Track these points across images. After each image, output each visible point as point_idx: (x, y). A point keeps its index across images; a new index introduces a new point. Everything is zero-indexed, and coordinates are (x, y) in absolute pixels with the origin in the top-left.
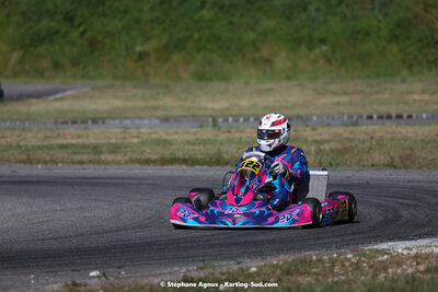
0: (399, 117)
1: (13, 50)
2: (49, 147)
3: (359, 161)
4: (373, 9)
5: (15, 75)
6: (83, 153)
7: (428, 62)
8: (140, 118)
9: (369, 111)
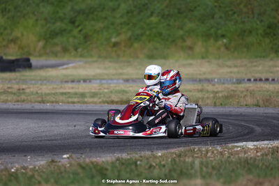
0: (267, 80)
1: (39, 41)
3: (238, 102)
4: (254, 17)
6: (75, 98)
8: (112, 79)
9: (249, 76)
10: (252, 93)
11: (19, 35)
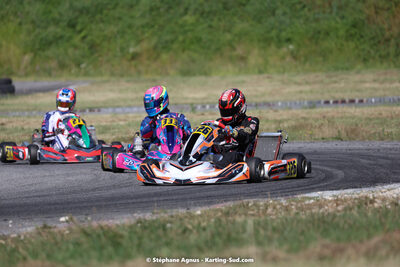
0: (352, 101)
1: (25, 53)
3: (311, 135)
5: (27, 75)
7: (380, 56)
8: (130, 106)
9: (327, 97)
10: (331, 121)
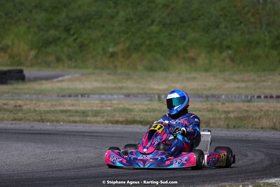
0: (279, 97)
1: (31, 49)
2: (54, 112)
3: (253, 125)
5: (32, 65)
6: (76, 116)
8: (111, 94)
9: (258, 92)
10: (266, 114)
11: (9, 43)
